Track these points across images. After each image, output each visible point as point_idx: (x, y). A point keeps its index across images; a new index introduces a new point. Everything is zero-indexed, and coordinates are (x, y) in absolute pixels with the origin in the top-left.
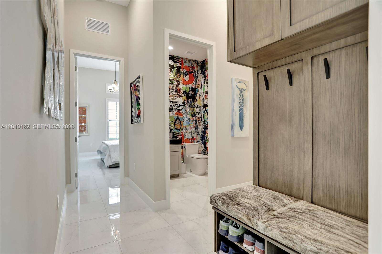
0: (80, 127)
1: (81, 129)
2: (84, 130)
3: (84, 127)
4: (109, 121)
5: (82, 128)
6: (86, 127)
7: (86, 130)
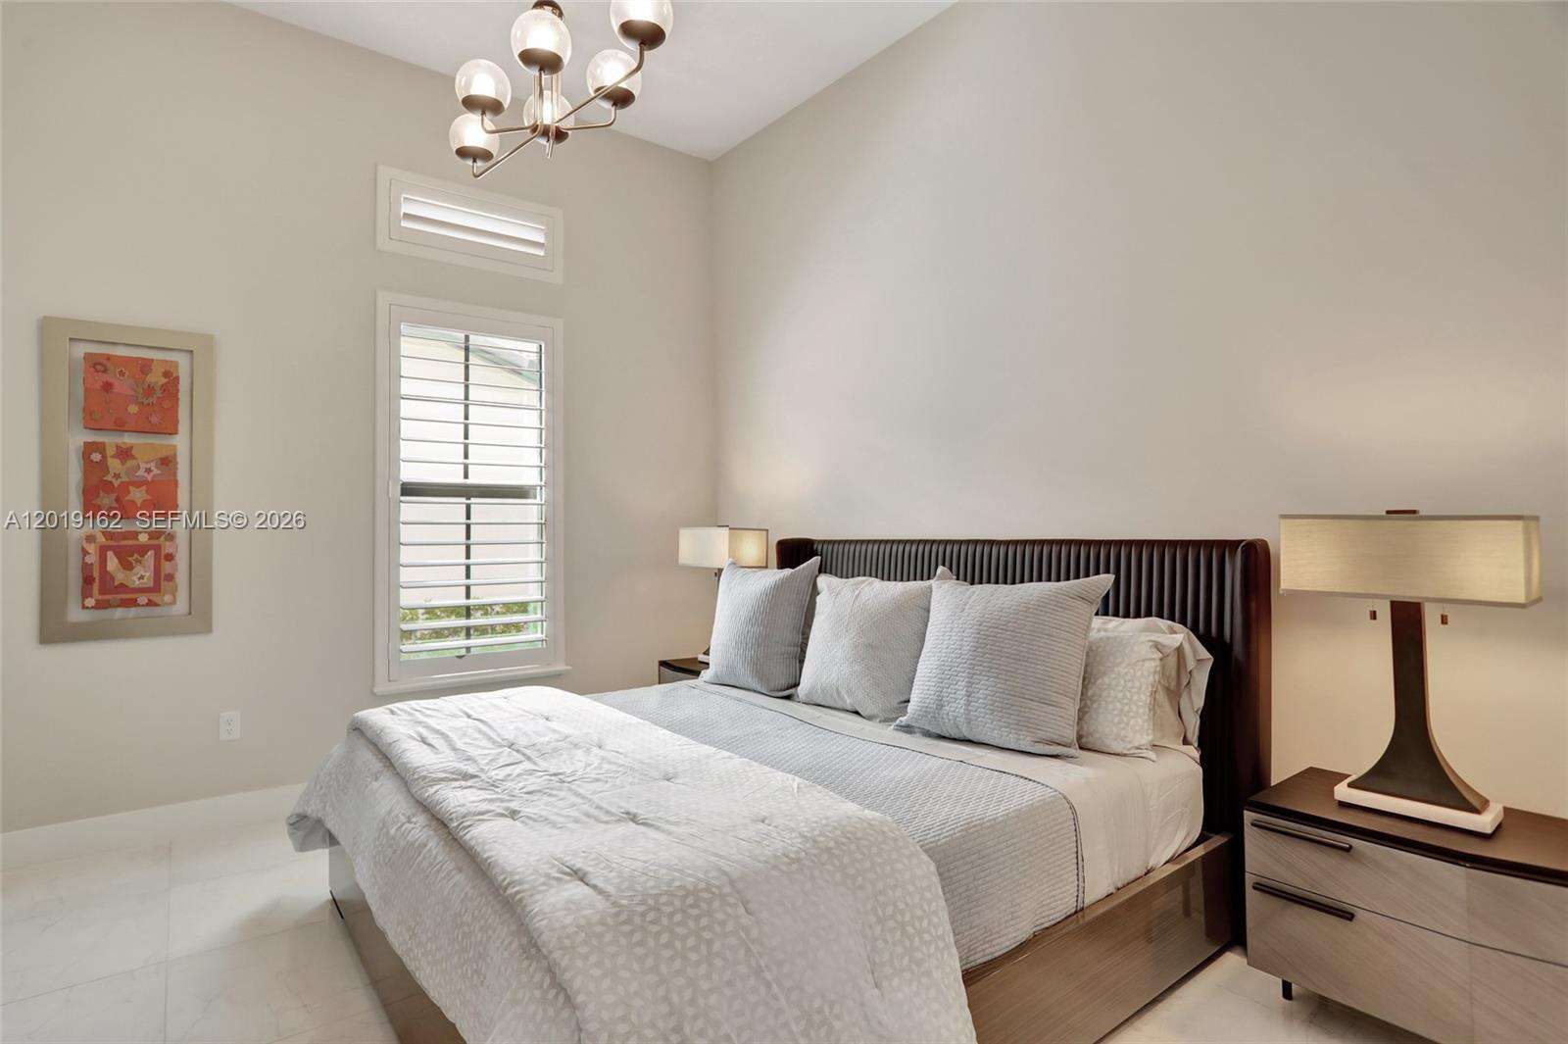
0: (110, 554)
1: (120, 576)
2: (148, 581)
3: (157, 549)
4: (410, 490)
5: (127, 566)
6: (170, 557)
7: (170, 578)
